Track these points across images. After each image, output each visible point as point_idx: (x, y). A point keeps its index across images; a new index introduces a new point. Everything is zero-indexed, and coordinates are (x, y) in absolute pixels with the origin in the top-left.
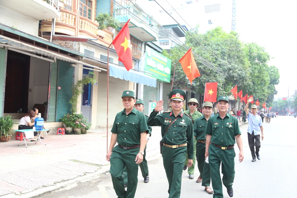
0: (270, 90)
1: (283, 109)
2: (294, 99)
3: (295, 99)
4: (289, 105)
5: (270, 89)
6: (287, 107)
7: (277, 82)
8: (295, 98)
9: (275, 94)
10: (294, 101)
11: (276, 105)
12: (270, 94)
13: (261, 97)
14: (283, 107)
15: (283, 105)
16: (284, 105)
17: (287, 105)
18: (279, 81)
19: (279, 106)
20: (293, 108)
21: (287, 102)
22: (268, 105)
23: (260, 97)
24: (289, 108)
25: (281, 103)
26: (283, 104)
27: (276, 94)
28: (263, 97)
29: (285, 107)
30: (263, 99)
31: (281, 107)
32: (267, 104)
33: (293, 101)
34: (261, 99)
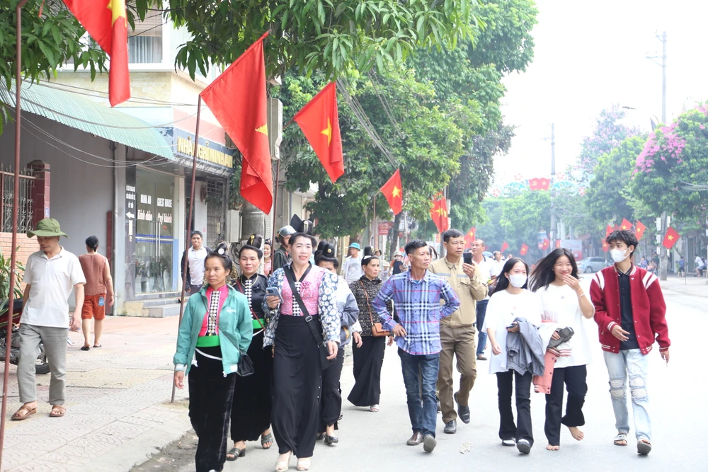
0: (475, 102)
1: (525, 238)
2: (587, 184)
3: (593, 184)
4: (558, 218)
5: (480, 98)
6: (547, 229)
7: (521, 50)
8: (593, 177)
9: (502, 146)
10: (590, 195)
11: (495, 221)
12: (480, 130)
13: (423, 152)
14: (529, 231)
15: (529, 220)
16: (534, 219)
17: (549, 219)
18: (529, 43)
19: (508, 223)
20: (576, 234)
21: (548, 202)
22: (460, 216)
23: (416, 152)
24: (556, 231)
25: (520, 208)
26: (529, 212)
27: (504, 145)
28: (434, 154)
29: (539, 230)
30: (437, 167)
31: (519, 232)
32: (452, 211)
33: (583, 191)
34: (423, 165)
